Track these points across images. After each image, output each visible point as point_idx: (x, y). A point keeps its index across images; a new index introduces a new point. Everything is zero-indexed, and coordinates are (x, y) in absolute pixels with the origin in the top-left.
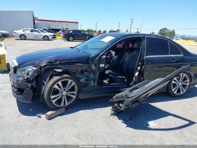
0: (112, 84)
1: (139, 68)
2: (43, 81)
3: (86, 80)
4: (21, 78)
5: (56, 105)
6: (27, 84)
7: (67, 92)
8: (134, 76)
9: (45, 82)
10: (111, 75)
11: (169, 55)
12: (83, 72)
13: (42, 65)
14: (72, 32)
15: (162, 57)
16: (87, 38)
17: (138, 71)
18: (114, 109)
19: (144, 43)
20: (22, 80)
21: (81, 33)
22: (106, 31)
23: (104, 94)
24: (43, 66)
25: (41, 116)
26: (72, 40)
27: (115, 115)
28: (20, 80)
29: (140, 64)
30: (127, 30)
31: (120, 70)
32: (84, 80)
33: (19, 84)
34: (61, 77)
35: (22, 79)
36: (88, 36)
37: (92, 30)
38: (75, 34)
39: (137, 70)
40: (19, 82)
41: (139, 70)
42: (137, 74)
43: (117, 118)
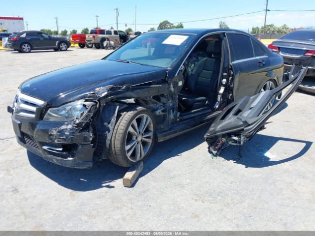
0: (193, 111)
1: (224, 81)
2: (105, 124)
3: (163, 111)
4: (67, 125)
5: (132, 160)
6: (83, 133)
7: (143, 135)
8: (217, 94)
9: (110, 125)
10: (184, 99)
11: (253, 57)
12: (160, 99)
13: (101, 96)
14: (26, 36)
15: (248, 61)
16: (56, 45)
17: (224, 86)
18: (216, 148)
19: (226, 43)
20: (71, 129)
21: (42, 36)
22: (77, 31)
23: (189, 128)
24: (103, 97)
25: (111, 184)
26: (28, 51)
27: (219, 156)
28: (66, 129)
29: (225, 74)
30: (112, 27)
31: (187, 88)
32: (162, 111)
33: (67, 137)
34: (136, 112)
35: (70, 127)
36: (57, 42)
37: (49, 31)
38: (32, 39)
39: (221, 84)
40: (67, 133)
41: (224, 83)
42: (222, 90)
43: (222, 159)
